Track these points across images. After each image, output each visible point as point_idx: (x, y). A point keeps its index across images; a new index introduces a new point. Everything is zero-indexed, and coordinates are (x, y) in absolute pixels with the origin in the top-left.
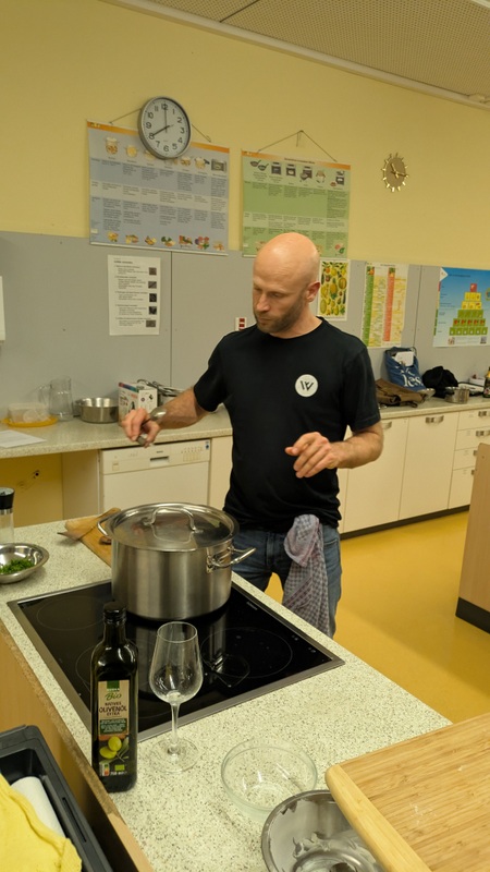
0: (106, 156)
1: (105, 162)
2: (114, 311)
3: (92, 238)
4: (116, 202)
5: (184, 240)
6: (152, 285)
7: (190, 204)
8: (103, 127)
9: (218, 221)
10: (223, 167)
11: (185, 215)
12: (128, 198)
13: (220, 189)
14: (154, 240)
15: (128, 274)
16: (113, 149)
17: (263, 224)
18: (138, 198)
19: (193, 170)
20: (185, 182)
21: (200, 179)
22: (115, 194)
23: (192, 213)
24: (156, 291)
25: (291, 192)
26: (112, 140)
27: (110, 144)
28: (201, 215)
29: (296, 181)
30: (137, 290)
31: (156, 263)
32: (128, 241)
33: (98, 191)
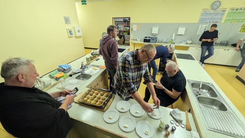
0: (204, 13)
2: (198, 31)
3: (199, 23)
4: (204, 18)
5: (213, 22)
6: (205, 28)
7: (217, 17)
8: (205, 9)
9: (221, 19)
10: (225, 11)
11: (215, 19)
13: (223, 14)
14: (208, 22)
15: (202, 27)
16: (206, 12)
17: (231, 18)
18: (207, 17)
19: (219, 12)
20: (216, 14)
21: (219, 13)
22: (204, 17)
24: (206, 29)
25: (239, 13)
26: (206, 11)
28: (218, 18)
29: (242, 11)
30: (203, 29)
31: (207, 25)
32: (204, 23)
33: (202, 17)
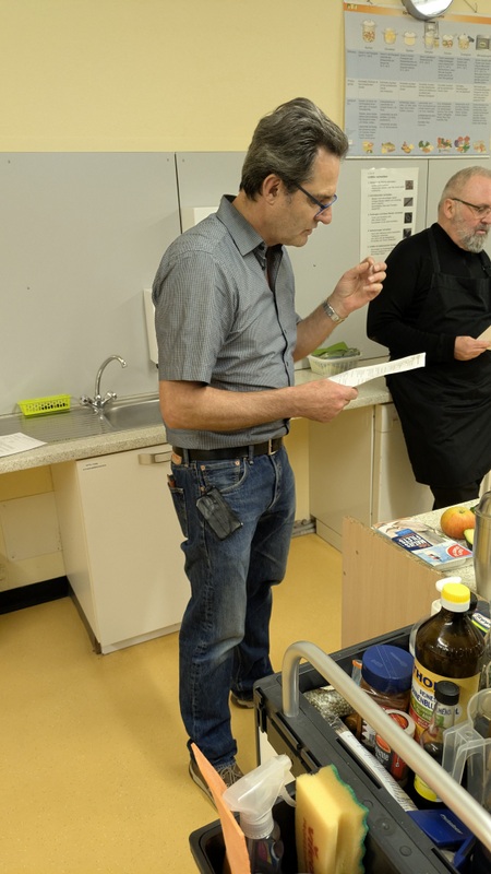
0: (363, 45)
1: (361, 54)
2: (365, 238)
5: (443, 143)
6: (408, 202)
8: (361, 8)
9: (481, 115)
10: (487, 45)
11: (444, 111)
12: (386, 97)
13: (483, 73)
14: (411, 147)
15: (383, 192)
16: (370, 36)
18: (396, 95)
19: (455, 52)
20: (446, 67)
21: (462, 62)
22: (373, 93)
23: (453, 108)
24: (412, 209)
26: (369, 24)
27: (366, 30)
28: (462, 109)
30: (391, 209)
31: (412, 174)
32: (384, 151)
33: (353, 92)
